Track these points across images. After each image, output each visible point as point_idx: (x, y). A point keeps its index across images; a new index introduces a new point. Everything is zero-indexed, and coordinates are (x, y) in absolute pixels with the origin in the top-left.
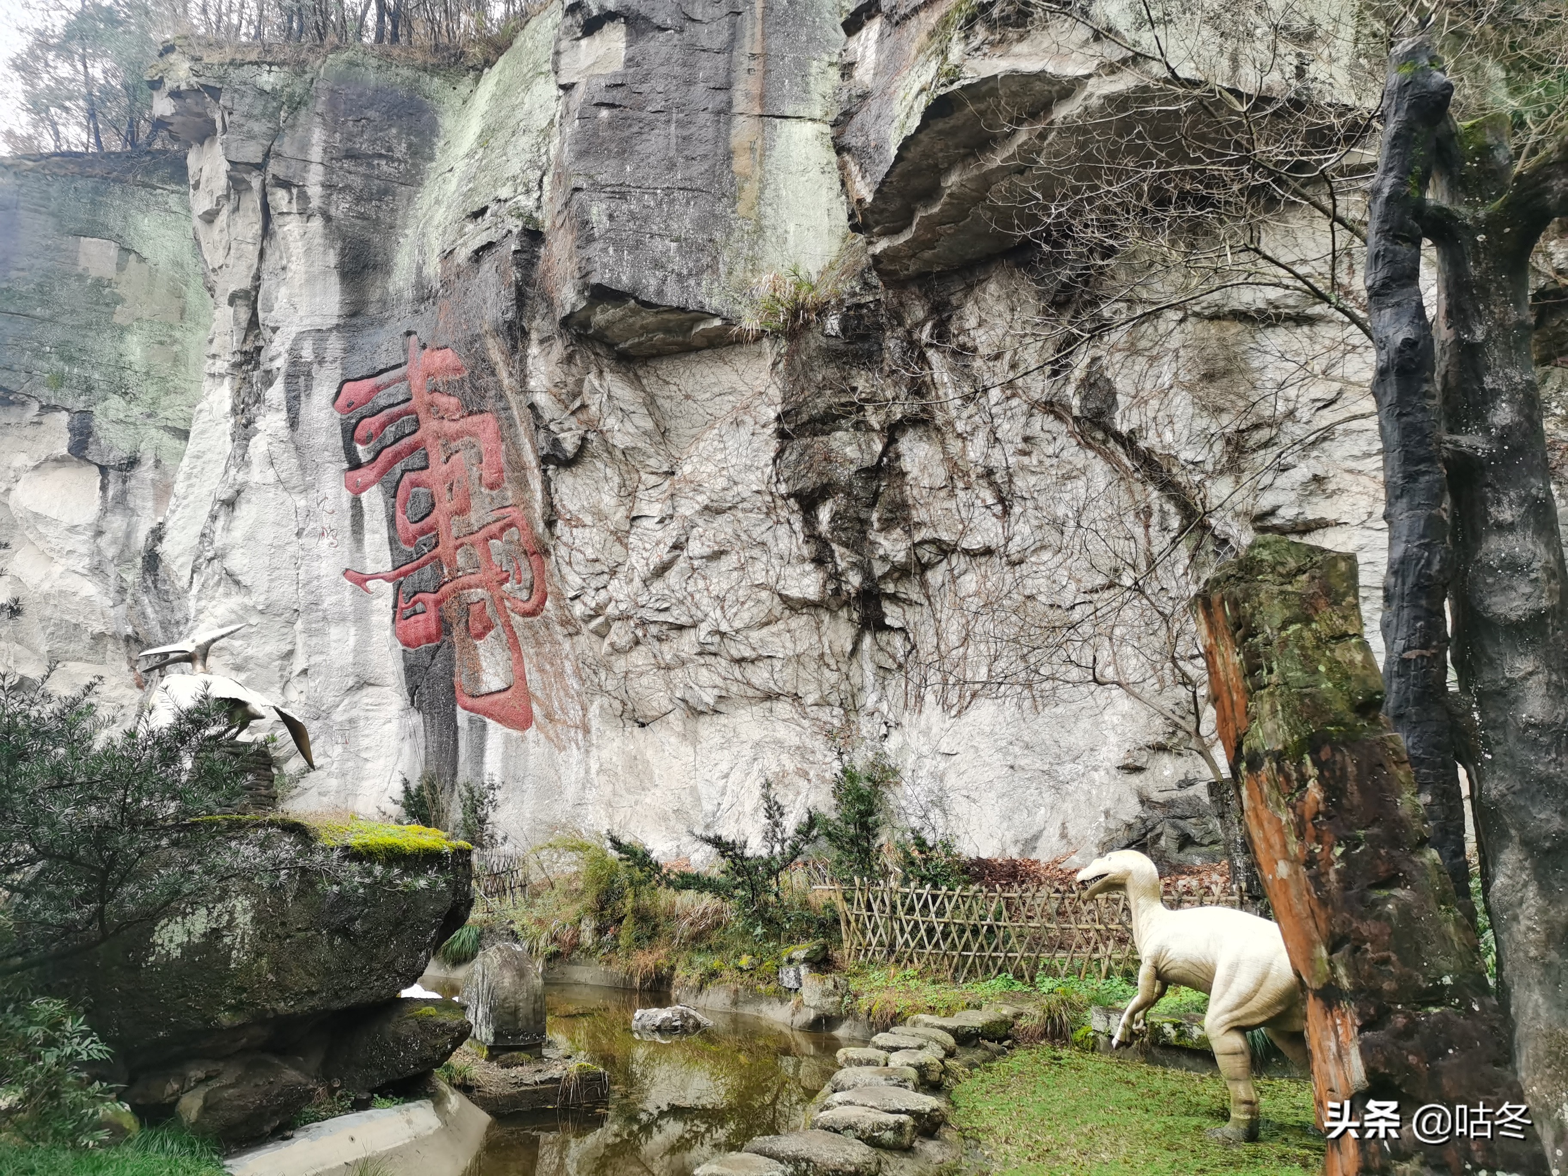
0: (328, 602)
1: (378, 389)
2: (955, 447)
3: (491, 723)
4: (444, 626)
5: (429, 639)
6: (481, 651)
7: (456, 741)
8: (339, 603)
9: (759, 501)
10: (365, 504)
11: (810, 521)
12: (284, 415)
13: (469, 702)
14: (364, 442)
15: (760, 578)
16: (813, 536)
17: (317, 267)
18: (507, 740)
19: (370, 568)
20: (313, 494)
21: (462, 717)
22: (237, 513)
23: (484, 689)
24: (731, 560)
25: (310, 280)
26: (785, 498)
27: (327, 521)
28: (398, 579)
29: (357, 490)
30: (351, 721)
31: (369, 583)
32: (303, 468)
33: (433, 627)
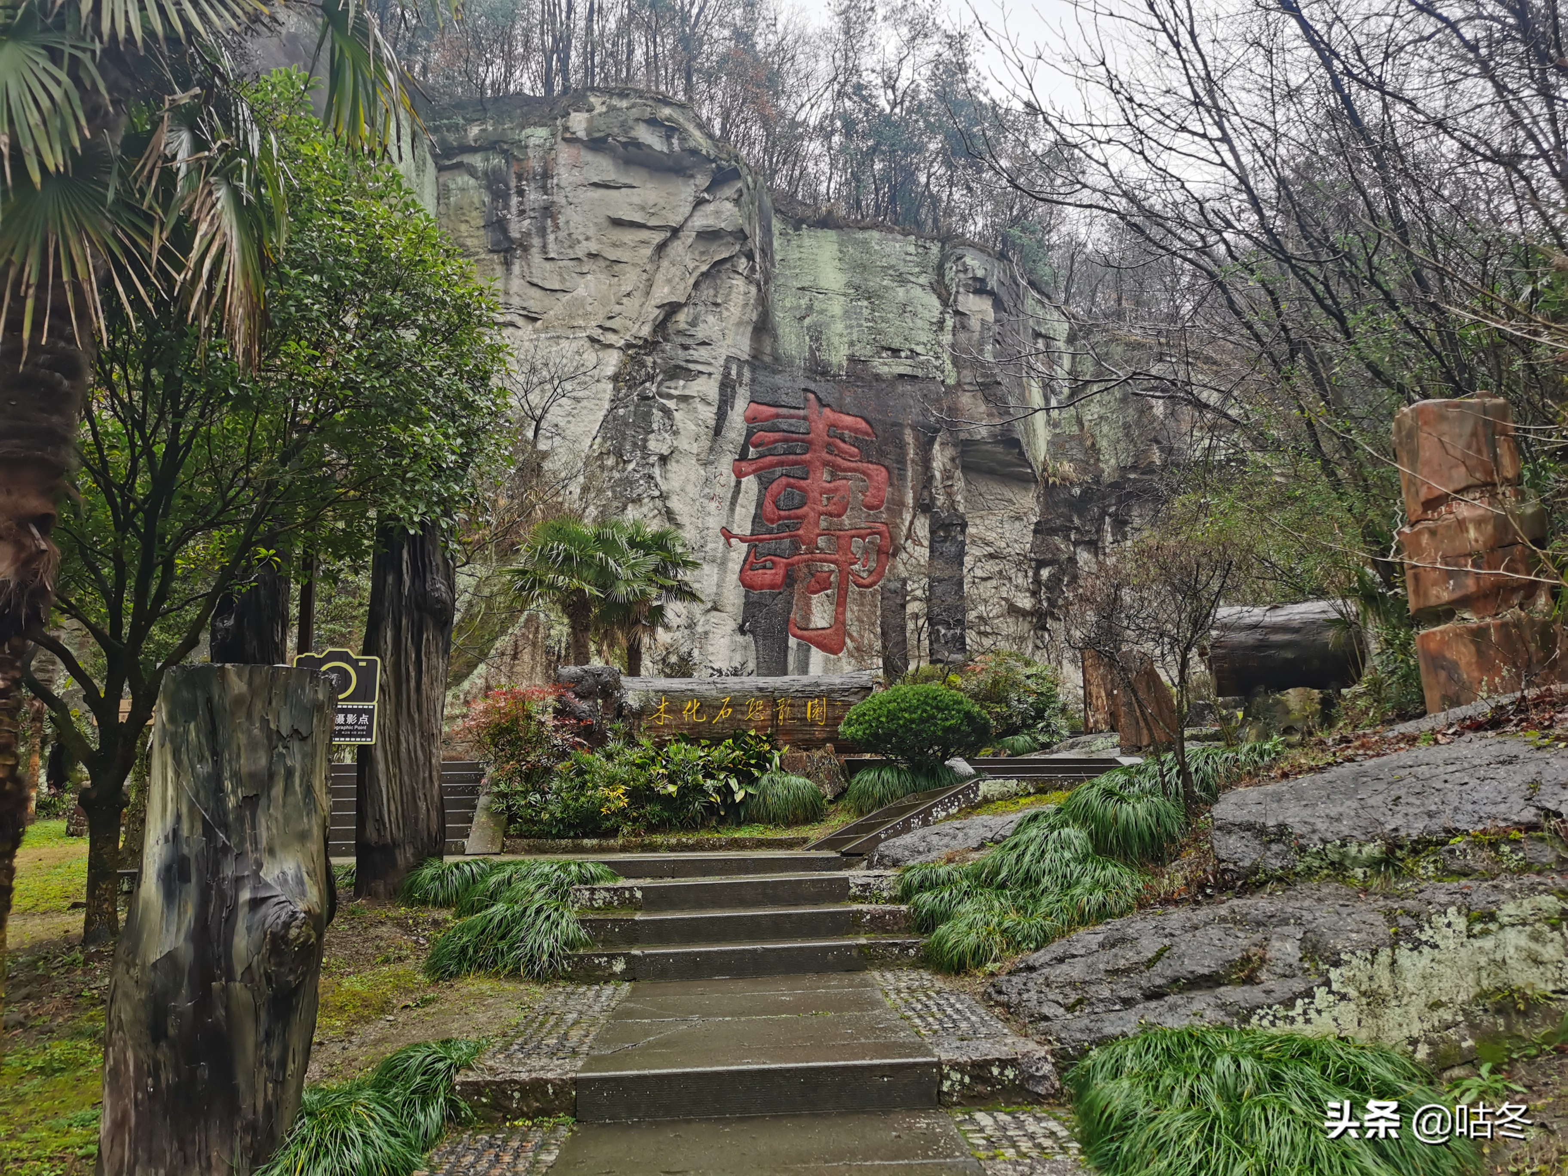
0: (710, 546)
1: (778, 416)
2: (1101, 557)
3: (814, 649)
4: (790, 579)
5: (772, 586)
6: (814, 602)
7: (786, 656)
8: (715, 550)
9: (1016, 558)
10: (743, 486)
11: (1037, 574)
12: (714, 409)
13: (799, 632)
14: (755, 446)
15: (1005, 595)
16: (1037, 580)
17: (746, 318)
18: (827, 661)
19: (736, 530)
20: (710, 468)
21: (792, 642)
22: (669, 467)
23: (812, 626)
24: (994, 583)
25: (740, 323)
26: (1031, 560)
27: (719, 490)
28: (752, 542)
29: (739, 475)
30: (706, 633)
31: (732, 540)
32: (711, 449)
33: (779, 579)
